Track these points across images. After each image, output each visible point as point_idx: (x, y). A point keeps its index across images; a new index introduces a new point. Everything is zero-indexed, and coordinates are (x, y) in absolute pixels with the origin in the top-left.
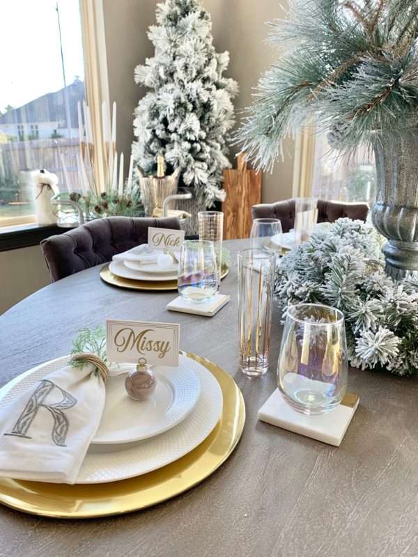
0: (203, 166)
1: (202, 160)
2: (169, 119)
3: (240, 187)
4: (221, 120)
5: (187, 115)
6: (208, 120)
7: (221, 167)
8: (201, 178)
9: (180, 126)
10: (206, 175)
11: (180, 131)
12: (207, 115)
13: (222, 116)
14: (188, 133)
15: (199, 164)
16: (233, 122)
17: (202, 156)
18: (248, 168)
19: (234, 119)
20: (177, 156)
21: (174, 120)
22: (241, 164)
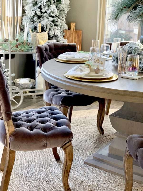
0: (58, 28)
1: (57, 26)
2: (42, 7)
3: (72, 38)
4: (64, 8)
5: (51, 5)
6: (59, 7)
7: (65, 29)
8: (57, 34)
9: (48, 10)
10: (59, 32)
11: (48, 12)
12: (59, 5)
13: (64, 6)
14: (52, 13)
16: (69, 9)
17: (57, 24)
18: (75, 30)
19: (69, 7)
20: (46, 23)
21: (45, 7)
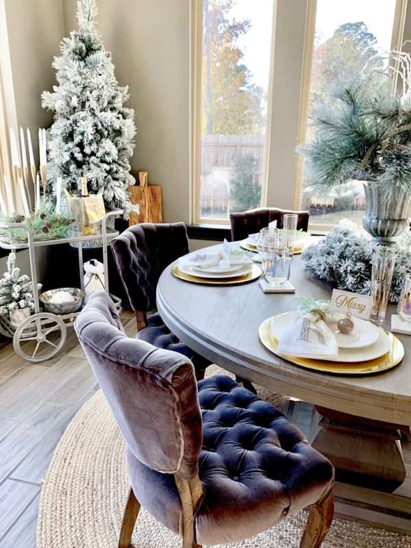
0: (120, 184)
1: (118, 180)
2: (85, 143)
4: (125, 144)
5: (103, 140)
8: (120, 195)
9: (98, 149)
10: (123, 192)
11: (99, 154)
14: (106, 156)
15: (116, 183)
17: (117, 176)
18: (148, 185)
19: (134, 143)
20: (96, 176)
21: (90, 144)
22: (143, 181)
